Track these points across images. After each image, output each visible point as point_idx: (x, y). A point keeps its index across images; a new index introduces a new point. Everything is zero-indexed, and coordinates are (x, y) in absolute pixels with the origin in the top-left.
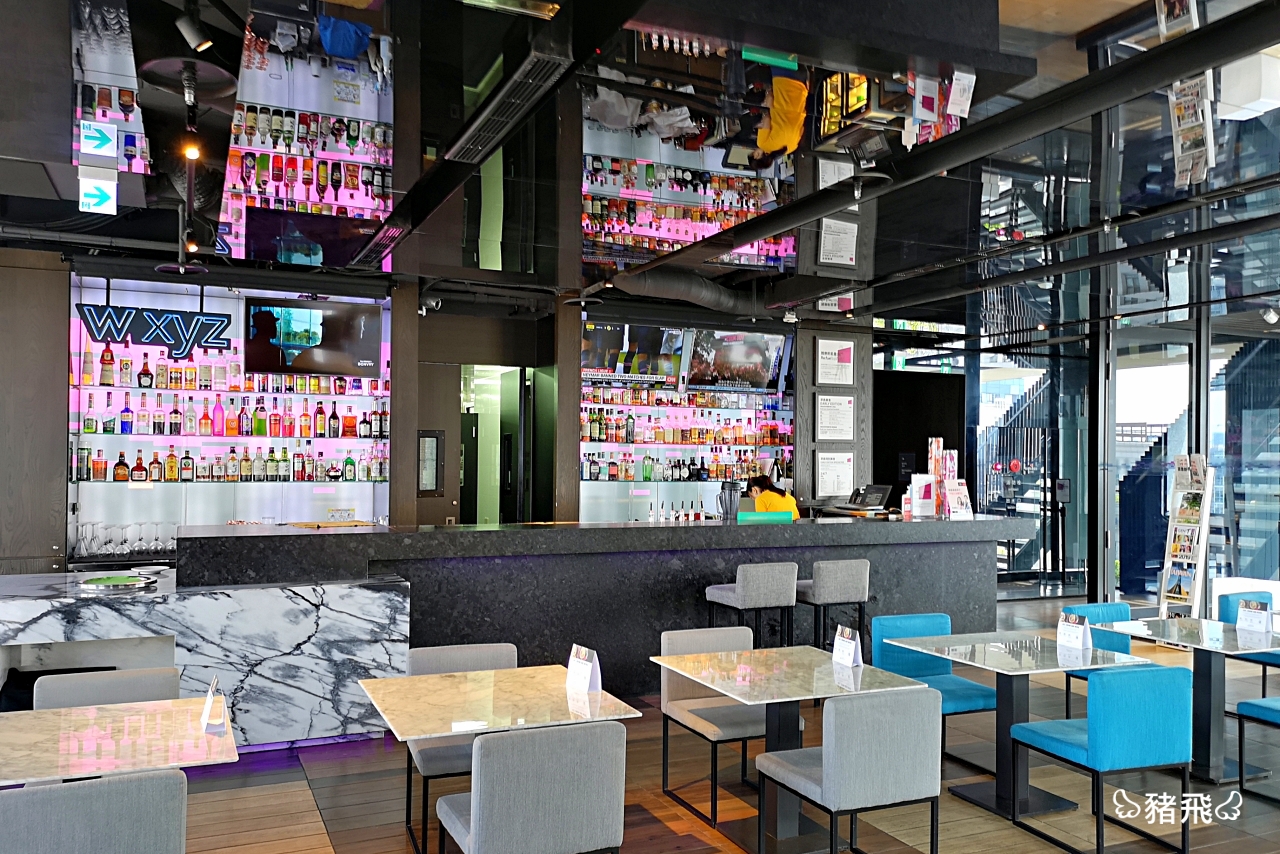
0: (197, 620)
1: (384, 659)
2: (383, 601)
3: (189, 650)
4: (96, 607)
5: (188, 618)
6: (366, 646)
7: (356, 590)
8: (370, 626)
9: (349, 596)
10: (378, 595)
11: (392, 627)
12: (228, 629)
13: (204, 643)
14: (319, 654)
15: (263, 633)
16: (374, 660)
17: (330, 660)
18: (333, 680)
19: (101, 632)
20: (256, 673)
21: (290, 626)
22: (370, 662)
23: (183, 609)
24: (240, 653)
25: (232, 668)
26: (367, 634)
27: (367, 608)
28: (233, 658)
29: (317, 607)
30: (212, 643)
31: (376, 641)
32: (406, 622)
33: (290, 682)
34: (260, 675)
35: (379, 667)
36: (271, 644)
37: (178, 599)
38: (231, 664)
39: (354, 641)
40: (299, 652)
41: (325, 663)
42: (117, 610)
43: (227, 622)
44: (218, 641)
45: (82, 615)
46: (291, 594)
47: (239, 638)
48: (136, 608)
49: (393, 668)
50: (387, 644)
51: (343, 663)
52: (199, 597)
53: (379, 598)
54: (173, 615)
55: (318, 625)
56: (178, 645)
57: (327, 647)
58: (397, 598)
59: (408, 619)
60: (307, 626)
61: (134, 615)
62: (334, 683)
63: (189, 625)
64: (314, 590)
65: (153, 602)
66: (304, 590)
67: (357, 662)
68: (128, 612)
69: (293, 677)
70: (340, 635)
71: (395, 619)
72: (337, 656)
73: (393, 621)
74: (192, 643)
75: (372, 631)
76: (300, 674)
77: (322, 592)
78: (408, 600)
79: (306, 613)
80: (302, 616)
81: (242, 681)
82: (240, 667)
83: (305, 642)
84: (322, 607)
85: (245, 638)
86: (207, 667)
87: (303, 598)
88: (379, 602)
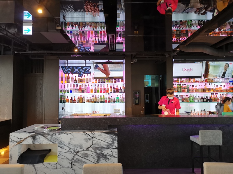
0: (63, 140)
1: (111, 153)
2: (110, 137)
3: (61, 148)
4: (40, 135)
5: (61, 139)
6: (106, 149)
7: (103, 133)
8: (107, 144)
9: (101, 135)
10: (108, 135)
11: (113, 144)
12: (70, 143)
13: (64, 146)
14: (93, 151)
15: (79, 144)
16: (108, 153)
17: (96, 153)
18: (97, 158)
19: (41, 142)
20: (77, 155)
21: (85, 143)
22: (107, 154)
23: (60, 137)
24: (73, 149)
25: (71, 153)
26: (106, 146)
27: (106, 139)
28: (72, 150)
29: (92, 138)
30: (66, 146)
31: (108, 148)
32: (116, 143)
33: (86, 158)
34: (78, 155)
35: (109, 155)
36: (81, 147)
37: (58, 134)
38: (71, 152)
39: (103, 148)
40: (88, 150)
41: (95, 153)
42: (44, 137)
43: (70, 141)
44: (68, 146)
45: (36, 137)
46: (86, 134)
47: (73, 145)
48: (49, 136)
49: (113, 156)
50: (111, 149)
51: (100, 154)
52: (63, 134)
53: (109, 136)
54: (57, 138)
55: (93, 143)
56: (58, 146)
57: (95, 149)
58: (114, 136)
59: (117, 142)
60: (90, 143)
61: (48, 138)
62: (97, 159)
63: (61, 141)
64: (92, 133)
65: (53, 135)
66: (89, 133)
67: (103, 154)
68: (47, 137)
69: (87, 157)
70: (99, 146)
71: (113, 142)
72: (98, 152)
73: (113, 143)
74: (62, 146)
75: (107, 145)
76: (88, 156)
77: (94, 134)
78: (117, 137)
79: (90, 139)
80: (89, 140)
81: (74, 157)
82: (73, 153)
83: (90, 147)
84: (94, 138)
85: (74, 145)
86: (65, 152)
87: (89, 135)
88: (109, 137)
